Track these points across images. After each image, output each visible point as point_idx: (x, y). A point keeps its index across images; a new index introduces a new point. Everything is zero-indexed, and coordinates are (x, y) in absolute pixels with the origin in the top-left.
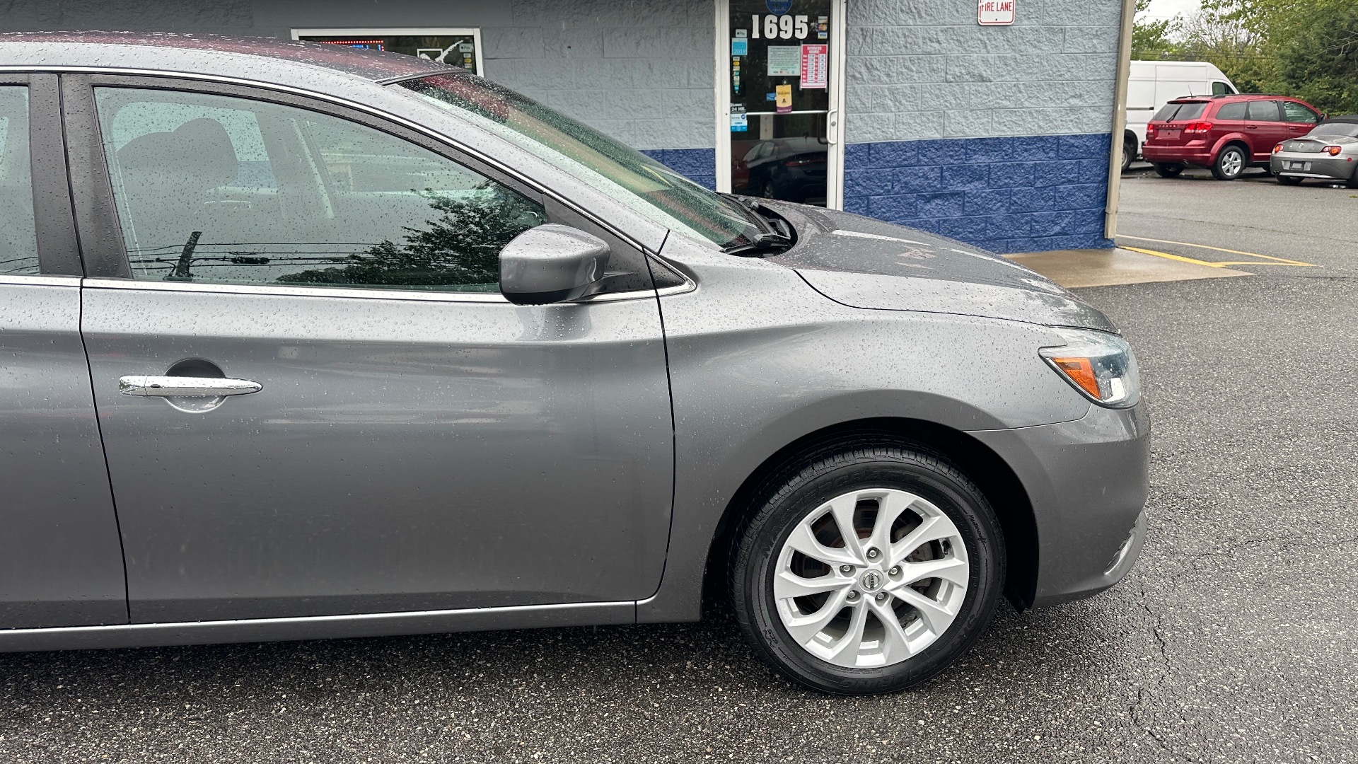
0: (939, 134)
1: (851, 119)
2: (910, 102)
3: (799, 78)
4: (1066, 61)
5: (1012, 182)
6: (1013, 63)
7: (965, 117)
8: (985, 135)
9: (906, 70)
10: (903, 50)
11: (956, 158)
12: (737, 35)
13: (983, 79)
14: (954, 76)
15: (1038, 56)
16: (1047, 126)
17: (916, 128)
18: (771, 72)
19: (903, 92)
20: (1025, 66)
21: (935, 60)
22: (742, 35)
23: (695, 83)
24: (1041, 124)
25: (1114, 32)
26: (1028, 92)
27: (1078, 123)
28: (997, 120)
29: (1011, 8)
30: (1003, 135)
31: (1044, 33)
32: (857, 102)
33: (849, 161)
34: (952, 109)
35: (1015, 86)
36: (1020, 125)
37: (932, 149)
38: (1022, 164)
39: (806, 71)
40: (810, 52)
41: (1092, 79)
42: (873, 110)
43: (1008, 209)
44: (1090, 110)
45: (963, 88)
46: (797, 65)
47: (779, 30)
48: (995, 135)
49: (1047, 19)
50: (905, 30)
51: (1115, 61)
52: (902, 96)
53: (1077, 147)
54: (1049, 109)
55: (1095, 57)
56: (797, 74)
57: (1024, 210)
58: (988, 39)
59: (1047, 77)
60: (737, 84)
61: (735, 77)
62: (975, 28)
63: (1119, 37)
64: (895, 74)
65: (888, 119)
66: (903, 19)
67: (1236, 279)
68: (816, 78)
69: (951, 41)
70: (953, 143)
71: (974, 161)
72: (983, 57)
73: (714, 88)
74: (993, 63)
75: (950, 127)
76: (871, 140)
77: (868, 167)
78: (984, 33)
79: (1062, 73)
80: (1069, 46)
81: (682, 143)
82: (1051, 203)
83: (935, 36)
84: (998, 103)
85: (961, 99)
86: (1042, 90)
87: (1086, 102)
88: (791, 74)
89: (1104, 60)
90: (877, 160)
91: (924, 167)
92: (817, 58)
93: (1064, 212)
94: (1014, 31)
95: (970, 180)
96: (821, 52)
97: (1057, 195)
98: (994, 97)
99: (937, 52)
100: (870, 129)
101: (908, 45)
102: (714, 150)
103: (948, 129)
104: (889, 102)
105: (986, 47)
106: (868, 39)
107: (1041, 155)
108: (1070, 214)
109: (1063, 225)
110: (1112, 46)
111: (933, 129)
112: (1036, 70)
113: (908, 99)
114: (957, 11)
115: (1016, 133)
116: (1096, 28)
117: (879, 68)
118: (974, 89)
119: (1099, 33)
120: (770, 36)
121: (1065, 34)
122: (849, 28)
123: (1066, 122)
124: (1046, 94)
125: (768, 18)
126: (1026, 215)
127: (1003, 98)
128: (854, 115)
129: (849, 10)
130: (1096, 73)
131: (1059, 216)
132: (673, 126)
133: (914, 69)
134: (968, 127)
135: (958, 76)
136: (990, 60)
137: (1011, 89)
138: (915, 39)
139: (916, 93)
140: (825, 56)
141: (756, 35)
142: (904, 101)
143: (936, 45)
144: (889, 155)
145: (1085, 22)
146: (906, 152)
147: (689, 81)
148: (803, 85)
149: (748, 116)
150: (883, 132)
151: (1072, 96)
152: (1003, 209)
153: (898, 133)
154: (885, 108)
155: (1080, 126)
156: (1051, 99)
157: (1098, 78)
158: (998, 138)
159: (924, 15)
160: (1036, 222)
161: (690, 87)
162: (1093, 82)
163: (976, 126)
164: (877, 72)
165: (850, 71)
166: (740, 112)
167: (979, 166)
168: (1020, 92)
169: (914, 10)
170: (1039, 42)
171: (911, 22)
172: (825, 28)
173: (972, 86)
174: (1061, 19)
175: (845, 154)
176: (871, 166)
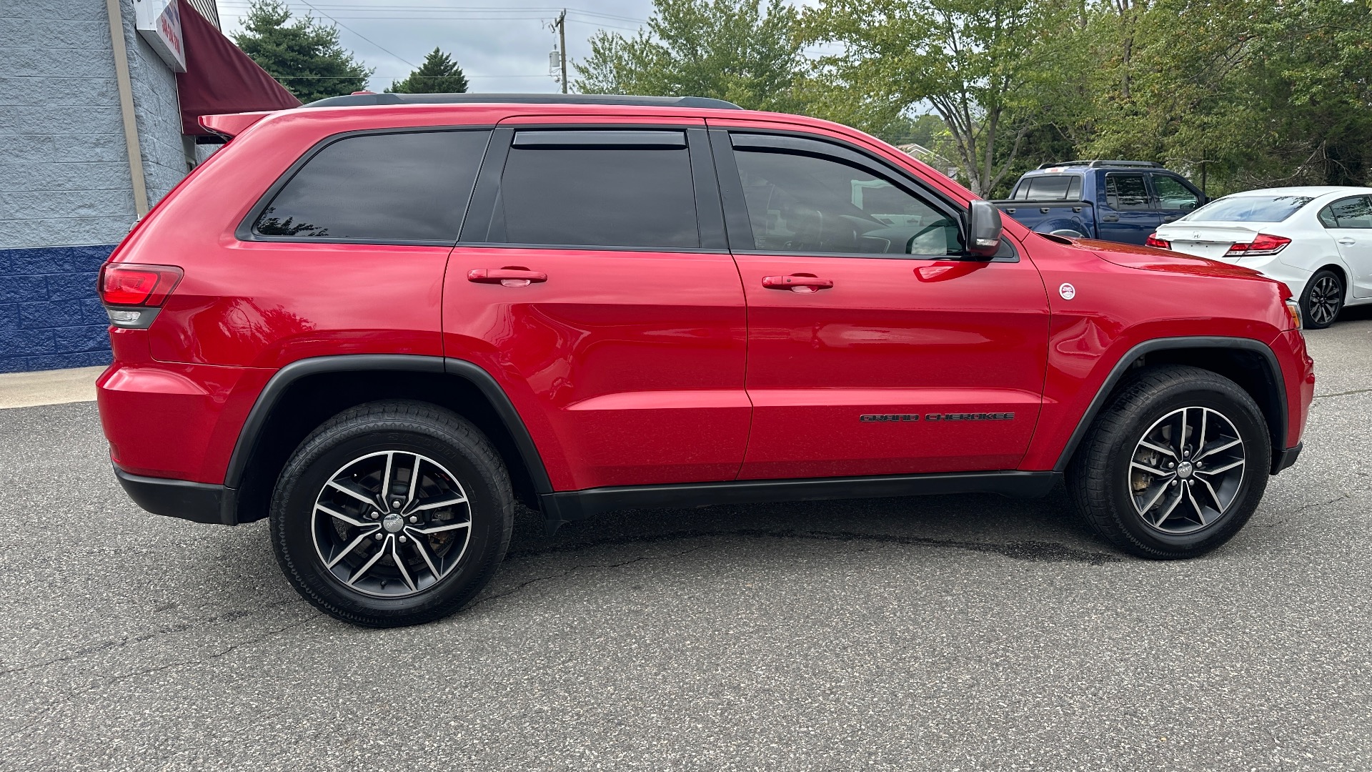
4: (63, 171)
15: (23, 166)
16: (53, 237)
36: (16, 238)
43: (19, 325)
49: (26, 128)
54: (51, 220)
57: (41, 325)
79: (59, 182)
80: (64, 154)
97: (83, 308)
107: (54, 268)
109: (99, 339)
119: (102, 142)
126: (46, 331)
131: (90, 330)
145: (80, 131)
151: (80, 207)
152: (11, 326)
156: (52, 210)
157: (112, 187)
160: (61, 337)
162: (106, 191)
170: (22, 151)
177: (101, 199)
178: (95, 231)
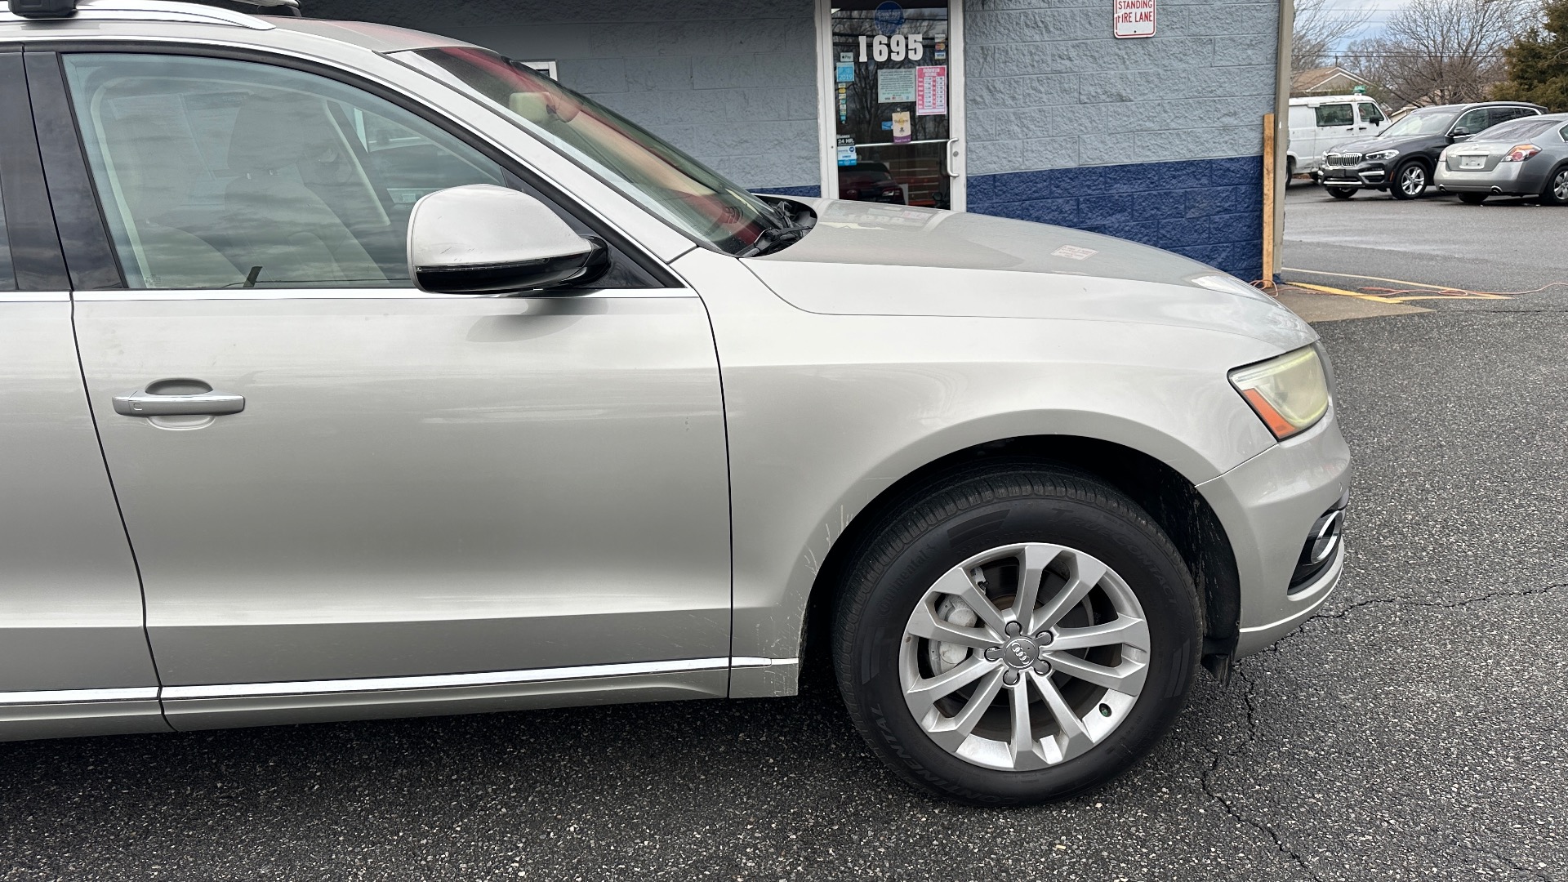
0: (1075, 161)
1: (973, 148)
2: (1039, 127)
3: (914, 104)
5: (1160, 213)
6: (1156, 81)
7: (1102, 142)
8: (1127, 161)
9: (1034, 92)
10: (1030, 69)
11: (1094, 188)
12: (842, 60)
13: (1122, 99)
14: (1089, 95)
17: (1047, 156)
18: (883, 98)
19: (1031, 116)
20: (1169, 83)
21: (1066, 79)
22: (848, 58)
23: (796, 114)
24: (1191, 147)
25: (1271, 41)
26: (1175, 112)
27: (1233, 144)
29: (1152, 18)
30: (1147, 160)
31: (1190, 44)
32: (979, 129)
33: (972, 195)
34: (1088, 133)
35: (1159, 105)
37: (1066, 179)
38: (1170, 192)
39: (923, 96)
40: (926, 74)
41: (1248, 94)
42: (997, 138)
44: (1246, 130)
45: (1099, 109)
46: (912, 90)
47: (890, 51)
48: (1138, 160)
50: (1031, 47)
51: (1273, 73)
52: (1030, 120)
53: (1233, 172)
55: (1250, 69)
56: (911, 99)
58: (1127, 53)
59: (1196, 94)
60: (843, 113)
61: (841, 106)
62: (1112, 42)
63: (1277, 46)
64: (1021, 97)
65: (1016, 148)
66: (1029, 34)
67: (1411, 316)
68: (934, 104)
69: (1084, 57)
70: (1090, 171)
71: (1114, 191)
72: (1122, 74)
73: (817, 119)
74: (1133, 80)
75: (1086, 153)
76: (996, 171)
77: (994, 201)
78: (1121, 47)
81: (783, 181)
82: (1205, 235)
83: (1066, 53)
84: (1140, 125)
85: (1098, 122)
86: (1191, 109)
87: (1242, 121)
88: (905, 100)
89: (1260, 73)
90: (1004, 192)
91: (1058, 200)
92: (934, 81)
93: (1221, 245)
94: (1155, 44)
95: (1111, 212)
96: (939, 74)
98: (1136, 119)
99: (1069, 70)
100: (995, 159)
101: (1035, 64)
102: (819, 187)
103: (1085, 156)
104: (1016, 128)
105: (1124, 62)
106: (989, 59)
108: (1228, 247)
110: (1269, 57)
111: (1067, 157)
112: (1183, 87)
113: (1038, 124)
114: (1090, 23)
115: (1162, 158)
116: (1250, 37)
117: (1003, 91)
118: (1112, 110)
120: (879, 58)
121: (1215, 45)
122: (967, 47)
123: (1220, 144)
124: (1196, 113)
125: (876, 41)
127: (1146, 119)
128: (976, 143)
129: (967, 27)
130: (1253, 88)
132: (772, 163)
133: (1043, 90)
134: (1107, 153)
135: (1093, 96)
136: (1129, 76)
137: (1154, 108)
138: (1043, 57)
139: (1046, 117)
140: (944, 78)
141: (863, 58)
142: (1032, 127)
143: (1067, 62)
144: (1017, 187)
146: (1037, 183)
147: (788, 111)
148: (919, 112)
149: (856, 148)
150: (1010, 161)
153: (1026, 163)
154: (1011, 135)
155: (1236, 148)
158: (1141, 164)
159: (1052, 29)
161: (790, 118)
163: (1116, 151)
164: (1001, 95)
165: (971, 95)
166: (848, 144)
167: (1120, 196)
168: (1165, 112)
169: (1040, 24)
171: (1037, 37)
172: (943, 47)
173: (1110, 107)
174: (1209, 28)
175: (967, 188)
176: (997, 201)
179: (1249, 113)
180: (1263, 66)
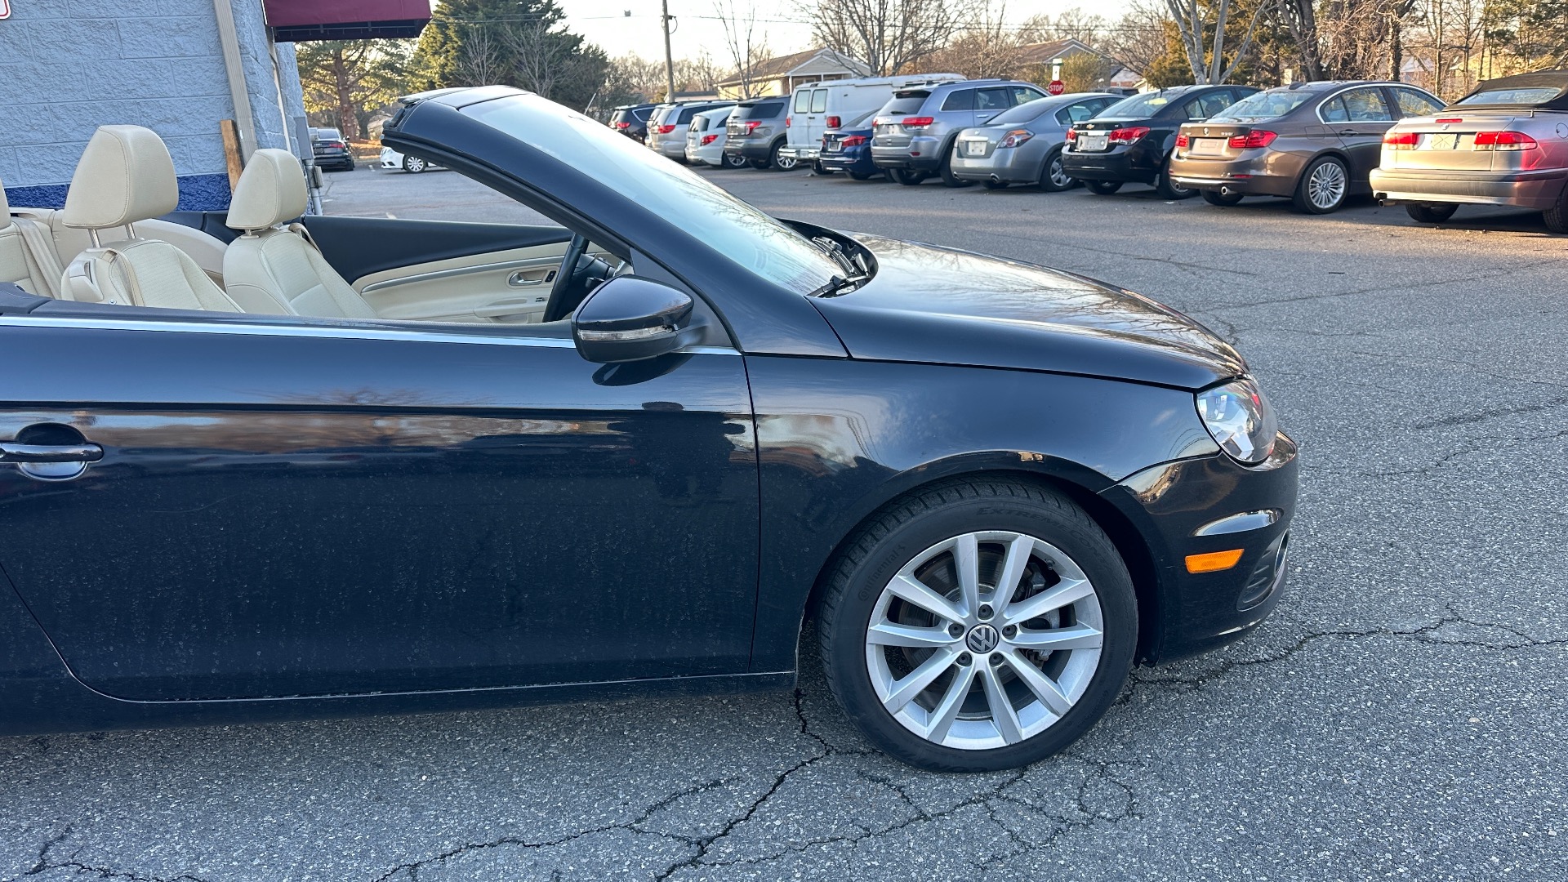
6: (32, 76)
15: (77, 64)
26: (76, 118)
28: (25, 160)
30: (44, 182)
31: (79, 29)
35: (46, 109)
41: (191, 95)
44: (199, 140)
48: (33, 183)
53: (190, 194)
55: (184, 63)
79: (131, 88)
84: (20, 136)
86: (101, 114)
87: (190, 129)
89: (200, 67)
94: (16, 28)
110: (212, 46)
112: (79, 85)
116: (175, 20)
119: (184, 27)
121: (119, 30)
127: (28, 128)
155: (191, 164)
157: (200, 93)
162: (194, 99)
168: (58, 119)
170: (73, 43)
174: (104, 7)
177: (187, 110)
178: (182, 156)
179: (198, 119)
180: (205, 58)
